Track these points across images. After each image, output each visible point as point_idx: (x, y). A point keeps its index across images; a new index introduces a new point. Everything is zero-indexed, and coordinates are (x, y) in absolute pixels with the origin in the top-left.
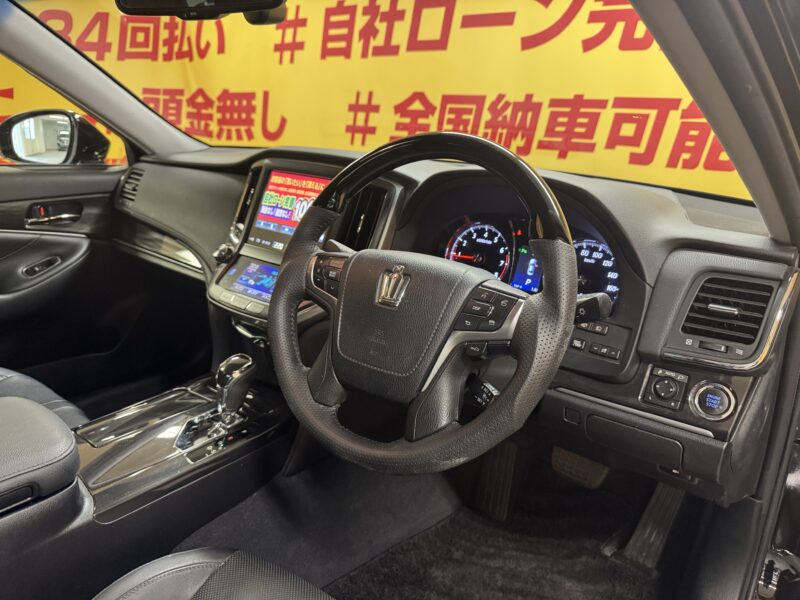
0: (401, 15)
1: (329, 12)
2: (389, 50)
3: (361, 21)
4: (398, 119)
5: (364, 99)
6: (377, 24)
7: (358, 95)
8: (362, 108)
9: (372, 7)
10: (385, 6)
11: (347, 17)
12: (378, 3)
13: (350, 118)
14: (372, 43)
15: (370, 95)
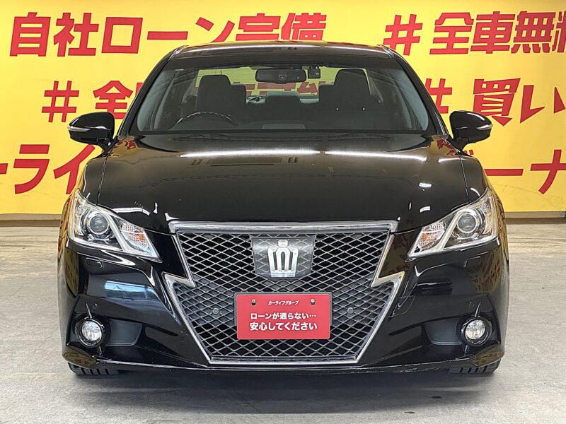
0: (95, 28)
1: (18, 21)
2: (84, 50)
3: (54, 30)
4: (98, 100)
5: (62, 87)
6: (72, 32)
7: (56, 83)
8: (61, 94)
9: (66, 20)
10: (79, 20)
11: (40, 26)
12: (71, 18)
13: (47, 102)
14: (69, 46)
15: (69, 83)
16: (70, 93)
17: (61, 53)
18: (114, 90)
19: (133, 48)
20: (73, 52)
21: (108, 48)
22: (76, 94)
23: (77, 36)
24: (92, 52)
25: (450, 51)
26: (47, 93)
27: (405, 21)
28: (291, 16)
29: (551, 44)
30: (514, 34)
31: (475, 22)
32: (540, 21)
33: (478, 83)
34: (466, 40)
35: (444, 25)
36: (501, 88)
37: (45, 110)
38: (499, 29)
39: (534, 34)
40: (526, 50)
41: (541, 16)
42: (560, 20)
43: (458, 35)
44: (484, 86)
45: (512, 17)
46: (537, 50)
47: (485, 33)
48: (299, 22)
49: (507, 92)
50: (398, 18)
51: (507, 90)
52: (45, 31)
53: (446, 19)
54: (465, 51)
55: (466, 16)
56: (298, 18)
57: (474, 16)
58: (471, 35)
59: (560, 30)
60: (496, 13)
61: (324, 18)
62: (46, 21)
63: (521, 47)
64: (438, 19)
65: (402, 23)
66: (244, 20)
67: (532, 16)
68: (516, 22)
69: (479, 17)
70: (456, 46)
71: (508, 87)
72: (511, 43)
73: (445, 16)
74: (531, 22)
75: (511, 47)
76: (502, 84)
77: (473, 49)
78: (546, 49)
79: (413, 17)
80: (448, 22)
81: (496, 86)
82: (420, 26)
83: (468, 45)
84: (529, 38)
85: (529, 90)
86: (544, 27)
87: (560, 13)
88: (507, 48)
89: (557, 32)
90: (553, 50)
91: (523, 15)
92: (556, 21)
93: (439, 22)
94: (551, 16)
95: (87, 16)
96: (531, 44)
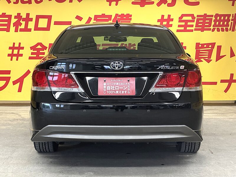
0: (31, 20)
2: (26, 29)
3: (13, 20)
4: (32, 51)
5: (17, 45)
6: (21, 21)
7: (14, 44)
8: (16, 48)
9: (18, 16)
10: (24, 16)
11: (7, 19)
12: (21, 15)
13: (10, 52)
14: (20, 27)
15: (20, 44)
16: (20, 48)
17: (16, 31)
18: (39, 47)
19: (48, 29)
20: (22, 30)
21: (37, 28)
22: (23, 48)
23: (23, 23)
24: (30, 30)
25: (185, 30)
26: (10, 48)
27: (166, 17)
28: (117, 15)
29: (229, 28)
30: (213, 23)
31: (196, 18)
32: (224, 18)
33: (198, 44)
34: (192, 26)
35: (183, 19)
36: (208, 47)
37: (9, 55)
38: (206, 21)
39: (221, 23)
40: (218, 30)
41: (225, 16)
42: (233, 17)
43: (189, 24)
44: (200, 46)
45: (212, 16)
46: (223, 30)
47: (201, 23)
48: (120, 18)
49: (210, 49)
50: (163, 16)
51: (210, 48)
52: (9, 21)
53: (184, 17)
54: (192, 31)
55: (192, 16)
56: (119, 16)
57: (195, 16)
58: (194, 24)
59: (233, 22)
60: (205, 14)
61: (131, 16)
62: (10, 17)
63: (216, 29)
64: (180, 17)
65: (165, 18)
66: (96, 17)
67: (220, 16)
68: (214, 18)
69: (198, 16)
70: (188, 28)
71: (210, 46)
72: (212, 28)
73: (183, 15)
74: (220, 18)
75: (212, 29)
76: (208, 45)
77: (195, 30)
78: (227, 30)
79: (169, 16)
80: (184, 18)
81: (205, 46)
82: (172, 20)
83: (193, 28)
84: (219, 25)
85: (219, 48)
86: (226, 21)
87: (233, 14)
88: (210, 30)
89: (232, 23)
90: (230, 30)
91: (217, 15)
92: (231, 18)
93: (180, 18)
94: (229, 16)
95: (28, 15)
96: (220, 28)
